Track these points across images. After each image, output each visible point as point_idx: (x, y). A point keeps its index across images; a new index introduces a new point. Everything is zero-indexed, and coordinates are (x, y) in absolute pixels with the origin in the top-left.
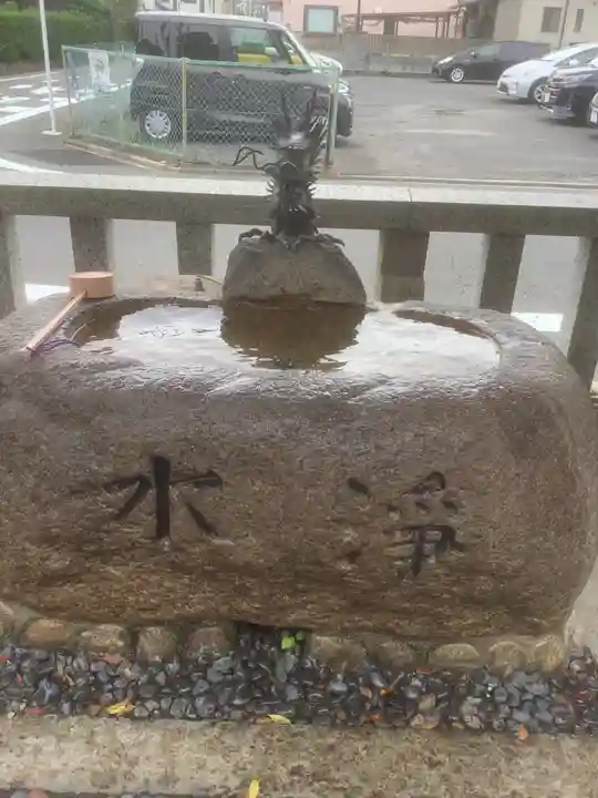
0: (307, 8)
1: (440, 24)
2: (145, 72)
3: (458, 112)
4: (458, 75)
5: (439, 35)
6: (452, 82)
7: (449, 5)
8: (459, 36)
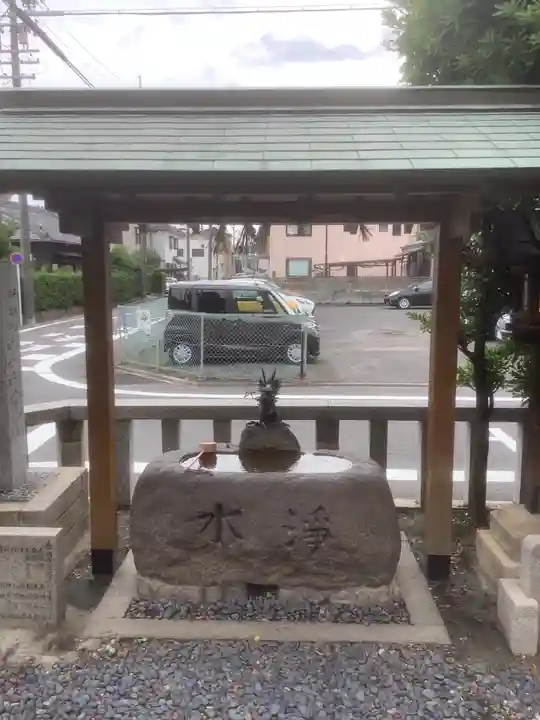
0: (288, 261)
1: (390, 268)
2: (174, 321)
3: (400, 333)
4: (404, 303)
5: (390, 275)
6: (400, 308)
7: (396, 253)
8: (404, 274)
